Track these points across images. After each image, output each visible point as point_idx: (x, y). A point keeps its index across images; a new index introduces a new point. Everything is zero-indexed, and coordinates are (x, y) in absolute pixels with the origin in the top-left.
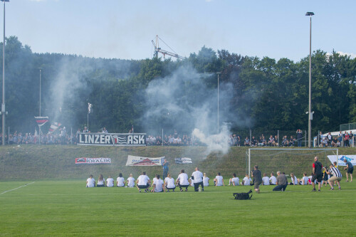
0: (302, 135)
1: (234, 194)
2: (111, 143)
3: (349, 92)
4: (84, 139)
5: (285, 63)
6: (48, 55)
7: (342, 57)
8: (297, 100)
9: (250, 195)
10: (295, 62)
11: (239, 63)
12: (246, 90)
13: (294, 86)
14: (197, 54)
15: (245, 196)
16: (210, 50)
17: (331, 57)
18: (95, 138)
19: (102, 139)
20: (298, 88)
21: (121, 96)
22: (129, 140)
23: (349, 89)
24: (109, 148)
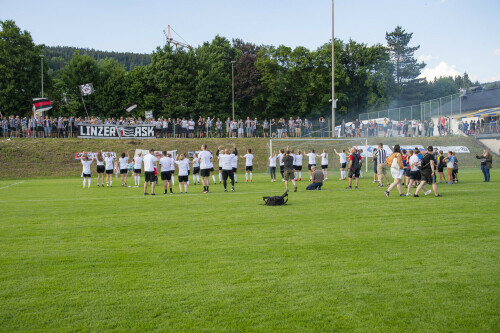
0: (325, 125)
1: (264, 198)
2: (117, 135)
3: (366, 81)
4: (85, 131)
5: (301, 52)
6: (59, 48)
7: (359, 45)
8: (313, 90)
9: (285, 198)
10: (311, 51)
11: (254, 53)
12: (262, 79)
13: (311, 74)
14: (210, 42)
15: (278, 201)
16: (224, 39)
17: (347, 46)
18: (98, 130)
19: (106, 131)
20: (314, 77)
21: (130, 87)
22: (136, 132)
23: (366, 79)
24: (114, 141)
